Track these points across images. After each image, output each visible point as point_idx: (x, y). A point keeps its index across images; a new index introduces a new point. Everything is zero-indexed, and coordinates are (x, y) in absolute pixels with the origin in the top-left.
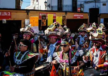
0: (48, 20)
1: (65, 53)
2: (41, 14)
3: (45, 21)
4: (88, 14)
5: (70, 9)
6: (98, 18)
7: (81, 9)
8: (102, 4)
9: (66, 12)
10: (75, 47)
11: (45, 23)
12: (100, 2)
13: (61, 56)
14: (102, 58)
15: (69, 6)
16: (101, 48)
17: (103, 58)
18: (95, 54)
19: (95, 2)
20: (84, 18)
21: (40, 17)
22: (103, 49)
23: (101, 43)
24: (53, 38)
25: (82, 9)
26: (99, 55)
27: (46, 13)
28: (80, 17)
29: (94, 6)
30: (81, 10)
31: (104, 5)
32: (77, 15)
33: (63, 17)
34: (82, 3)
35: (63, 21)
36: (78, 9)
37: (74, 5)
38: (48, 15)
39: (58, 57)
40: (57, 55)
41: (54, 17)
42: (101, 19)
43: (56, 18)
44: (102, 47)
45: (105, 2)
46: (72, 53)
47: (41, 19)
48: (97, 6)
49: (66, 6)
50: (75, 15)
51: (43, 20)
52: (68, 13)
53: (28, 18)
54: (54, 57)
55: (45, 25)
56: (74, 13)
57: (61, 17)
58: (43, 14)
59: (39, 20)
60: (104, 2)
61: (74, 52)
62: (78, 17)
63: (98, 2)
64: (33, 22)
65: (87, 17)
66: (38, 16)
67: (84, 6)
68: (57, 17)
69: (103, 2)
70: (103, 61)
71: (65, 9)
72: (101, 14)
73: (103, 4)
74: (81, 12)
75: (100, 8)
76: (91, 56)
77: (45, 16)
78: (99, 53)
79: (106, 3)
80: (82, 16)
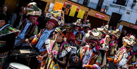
0: (71, 10)
1: (57, 44)
2: (66, 3)
3: (69, 10)
4: (110, 17)
5: (95, 7)
6: (118, 24)
7: (104, 10)
8: (126, 11)
9: (90, 8)
10: (81, 42)
11: (67, 12)
13: (52, 46)
15: (94, 4)
18: (87, 53)
20: (105, 19)
21: (64, 5)
24: (52, 24)
25: (106, 10)
27: (72, 4)
28: (101, 18)
29: (118, 12)
30: (104, 12)
31: (128, 13)
32: (99, 15)
33: (86, 12)
34: (108, 5)
35: (84, 15)
36: (102, 10)
37: (100, 5)
38: (73, 6)
39: (49, 45)
40: (49, 43)
41: (78, 10)
42: (120, 26)
43: (78, 11)
46: (65, 46)
47: (64, 7)
48: (121, 12)
49: (92, 3)
50: (97, 14)
51: (67, 9)
52: (91, 9)
53: (53, 2)
54: (45, 43)
55: (67, 14)
56: (97, 12)
57: (84, 12)
58: (68, 4)
59: (63, 8)
60: (129, 11)
61: (67, 46)
62: (99, 17)
63: (123, 9)
64: (57, 7)
65: (108, 19)
66: (63, 4)
67: (108, 8)
68: (80, 10)
71: (89, 5)
72: (121, 21)
74: (104, 13)
75: (122, 16)
77: (70, 6)
79: (131, 12)
80: (104, 17)
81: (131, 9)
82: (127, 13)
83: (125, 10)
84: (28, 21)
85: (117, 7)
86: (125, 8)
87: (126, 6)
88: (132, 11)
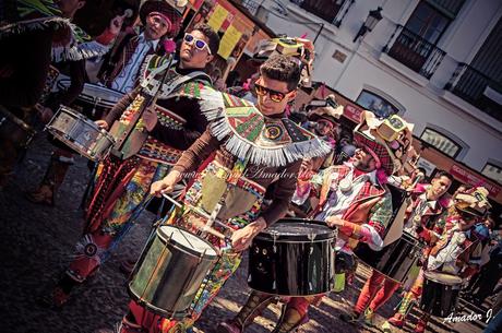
8: (334, 48)
12: (331, 37)
14: (361, 206)
16: (372, 175)
17: (365, 208)
18: (344, 184)
19: (318, 29)
22: (377, 182)
23: (377, 159)
26: (355, 193)
31: (339, 56)
33: (244, 35)
44: (377, 175)
45: (347, 49)
51: (199, 15)
60: (343, 47)
68: (231, 28)
69: (339, 44)
70: (361, 217)
73: (337, 51)
76: (324, 188)
78: (358, 187)
79: (348, 55)
81: (354, 41)
82: (333, 56)
83: (329, 39)
84: (142, 35)
85: (307, 22)
86: (332, 33)
87: (338, 25)
88: (354, 52)
